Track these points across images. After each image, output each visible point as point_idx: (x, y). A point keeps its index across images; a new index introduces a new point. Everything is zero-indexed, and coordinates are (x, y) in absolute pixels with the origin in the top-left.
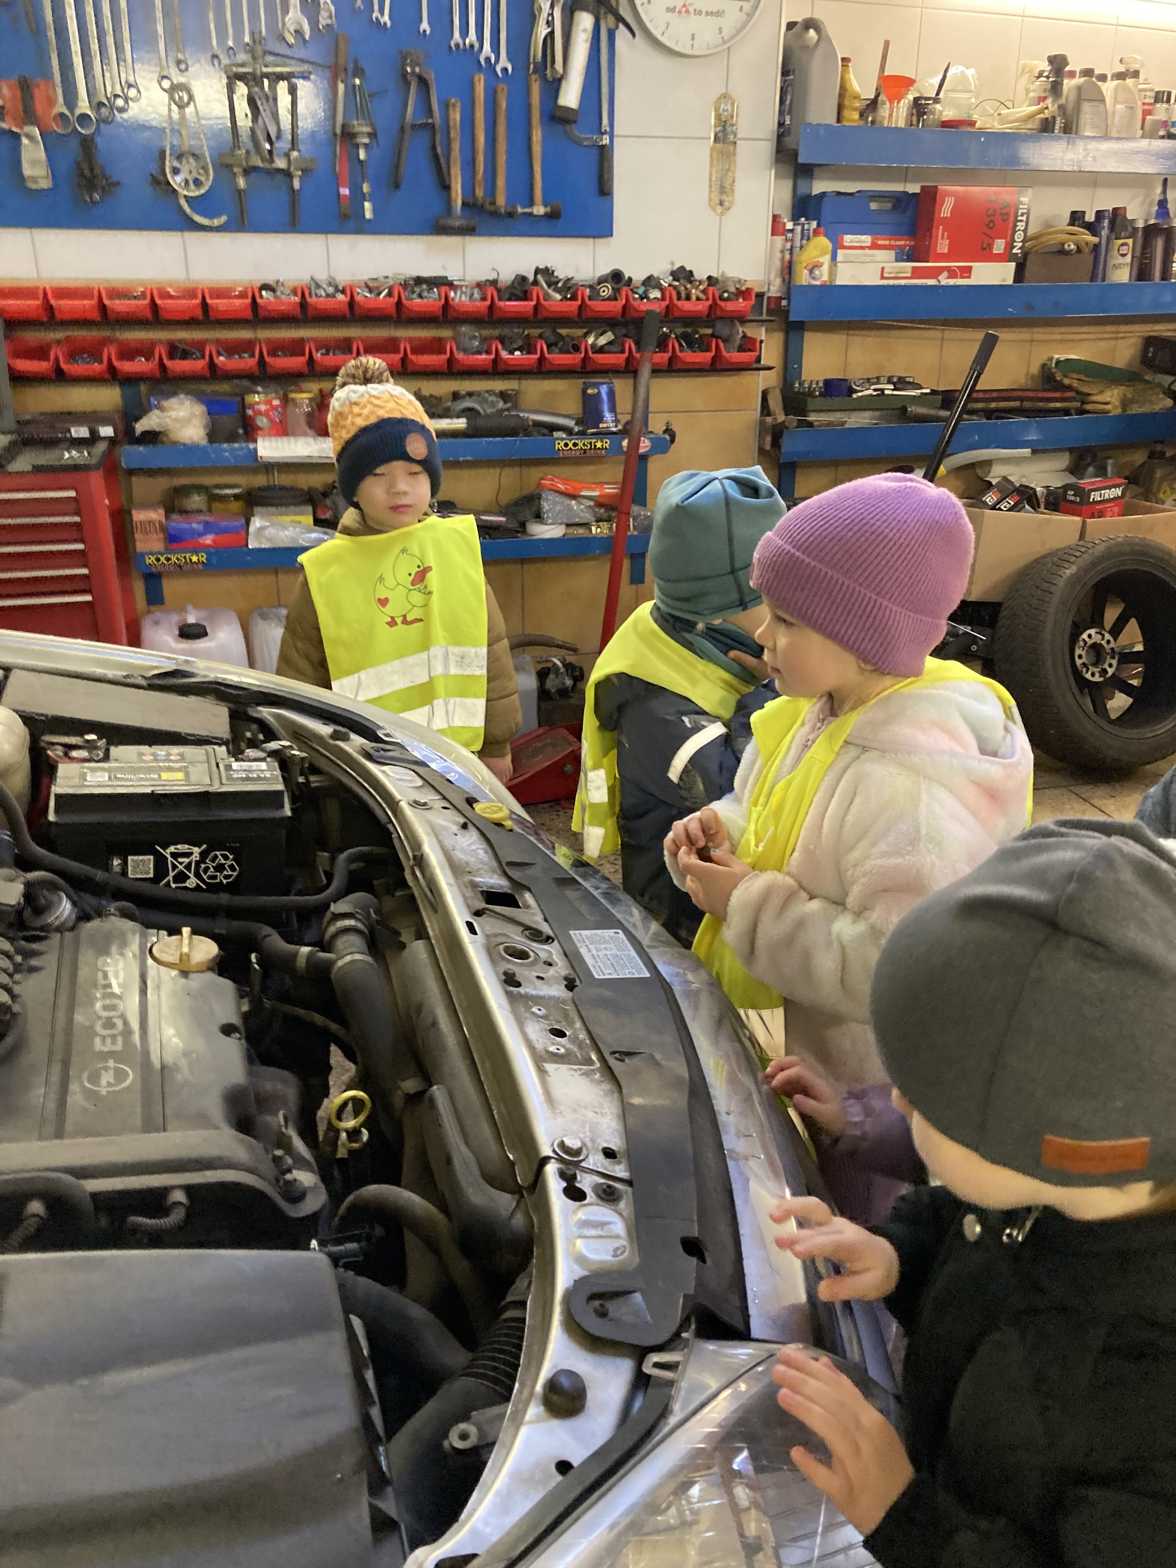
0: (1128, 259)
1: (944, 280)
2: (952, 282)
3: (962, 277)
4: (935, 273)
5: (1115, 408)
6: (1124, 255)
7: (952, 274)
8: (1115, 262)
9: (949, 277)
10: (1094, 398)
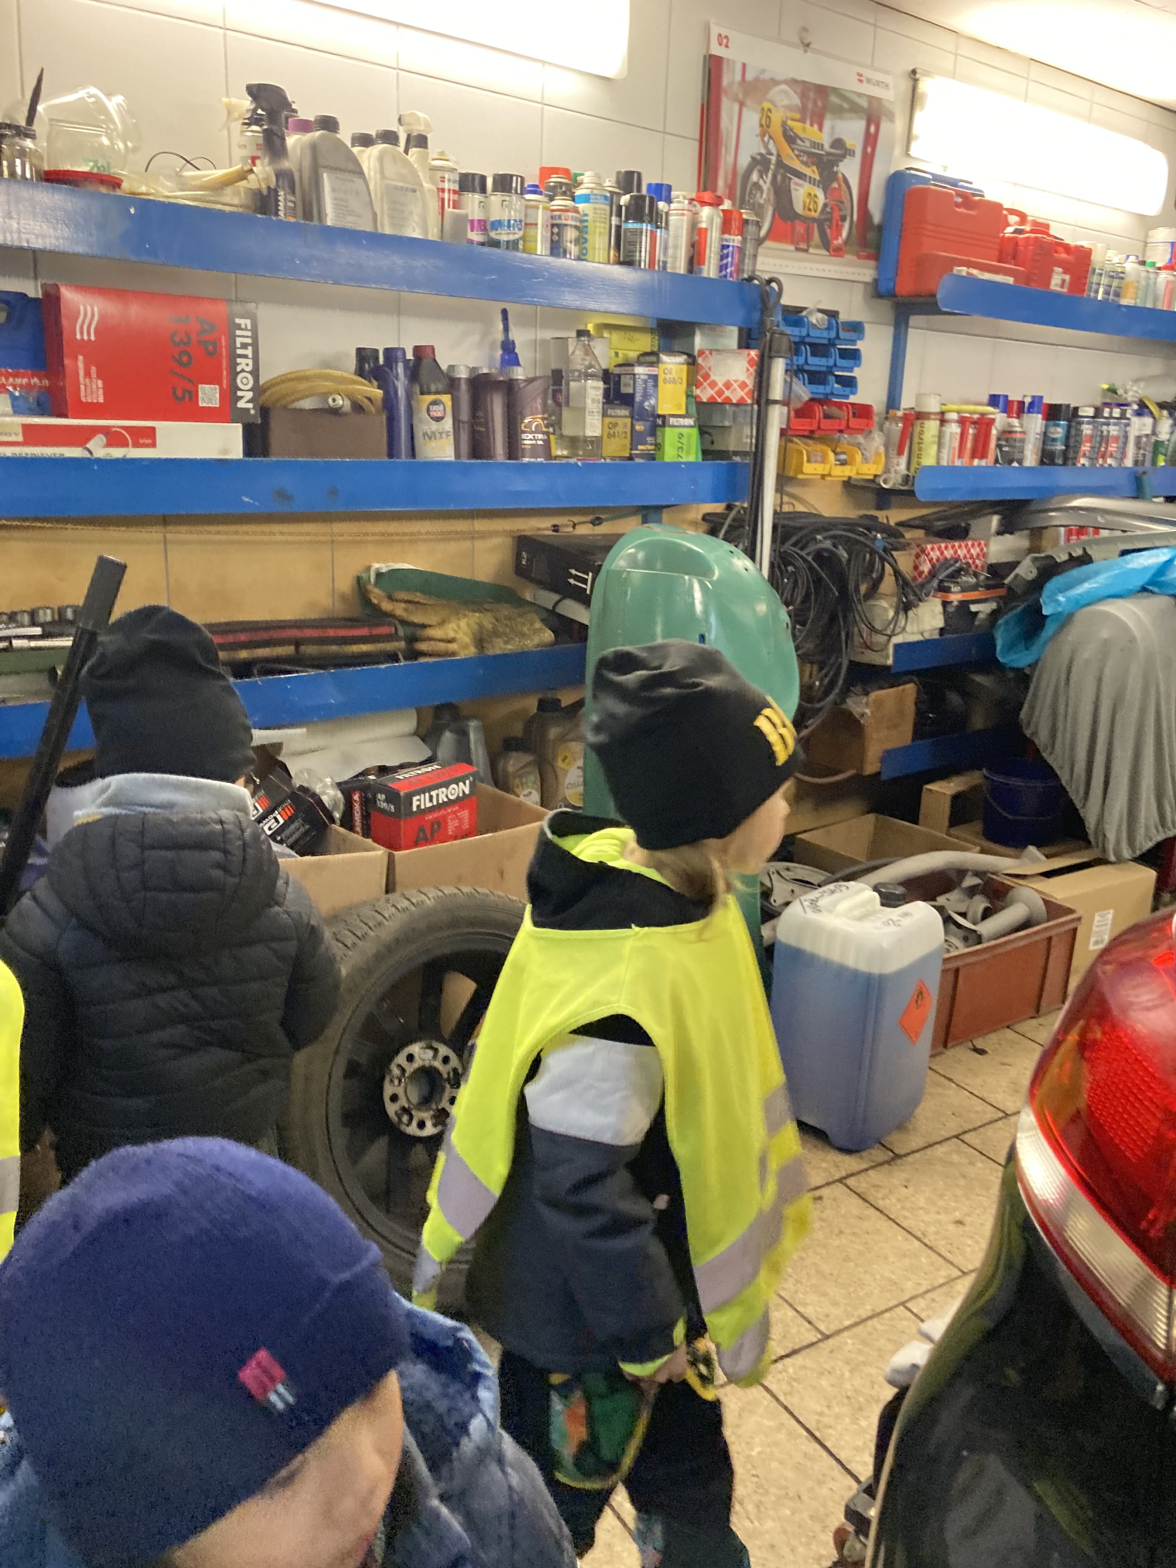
0: (448, 424)
1: (99, 449)
2: (117, 453)
3: (136, 445)
4: (81, 436)
5: (466, 647)
6: (438, 419)
7: (114, 438)
8: (425, 428)
9: (109, 444)
10: (431, 632)
